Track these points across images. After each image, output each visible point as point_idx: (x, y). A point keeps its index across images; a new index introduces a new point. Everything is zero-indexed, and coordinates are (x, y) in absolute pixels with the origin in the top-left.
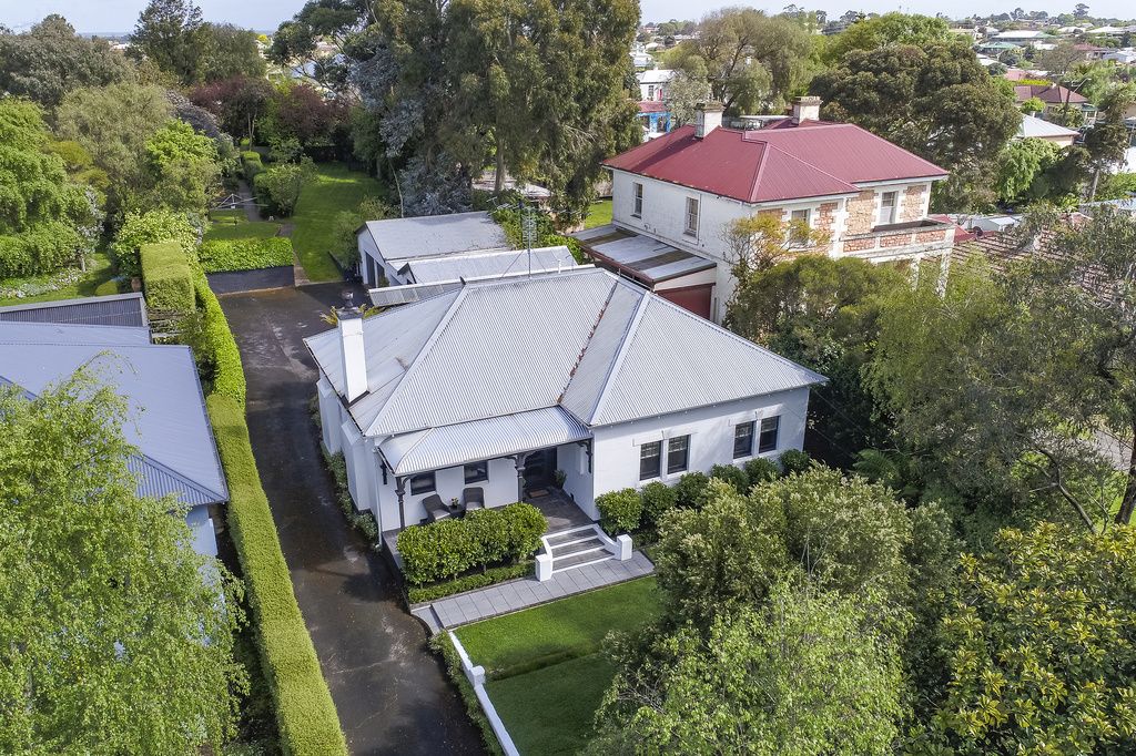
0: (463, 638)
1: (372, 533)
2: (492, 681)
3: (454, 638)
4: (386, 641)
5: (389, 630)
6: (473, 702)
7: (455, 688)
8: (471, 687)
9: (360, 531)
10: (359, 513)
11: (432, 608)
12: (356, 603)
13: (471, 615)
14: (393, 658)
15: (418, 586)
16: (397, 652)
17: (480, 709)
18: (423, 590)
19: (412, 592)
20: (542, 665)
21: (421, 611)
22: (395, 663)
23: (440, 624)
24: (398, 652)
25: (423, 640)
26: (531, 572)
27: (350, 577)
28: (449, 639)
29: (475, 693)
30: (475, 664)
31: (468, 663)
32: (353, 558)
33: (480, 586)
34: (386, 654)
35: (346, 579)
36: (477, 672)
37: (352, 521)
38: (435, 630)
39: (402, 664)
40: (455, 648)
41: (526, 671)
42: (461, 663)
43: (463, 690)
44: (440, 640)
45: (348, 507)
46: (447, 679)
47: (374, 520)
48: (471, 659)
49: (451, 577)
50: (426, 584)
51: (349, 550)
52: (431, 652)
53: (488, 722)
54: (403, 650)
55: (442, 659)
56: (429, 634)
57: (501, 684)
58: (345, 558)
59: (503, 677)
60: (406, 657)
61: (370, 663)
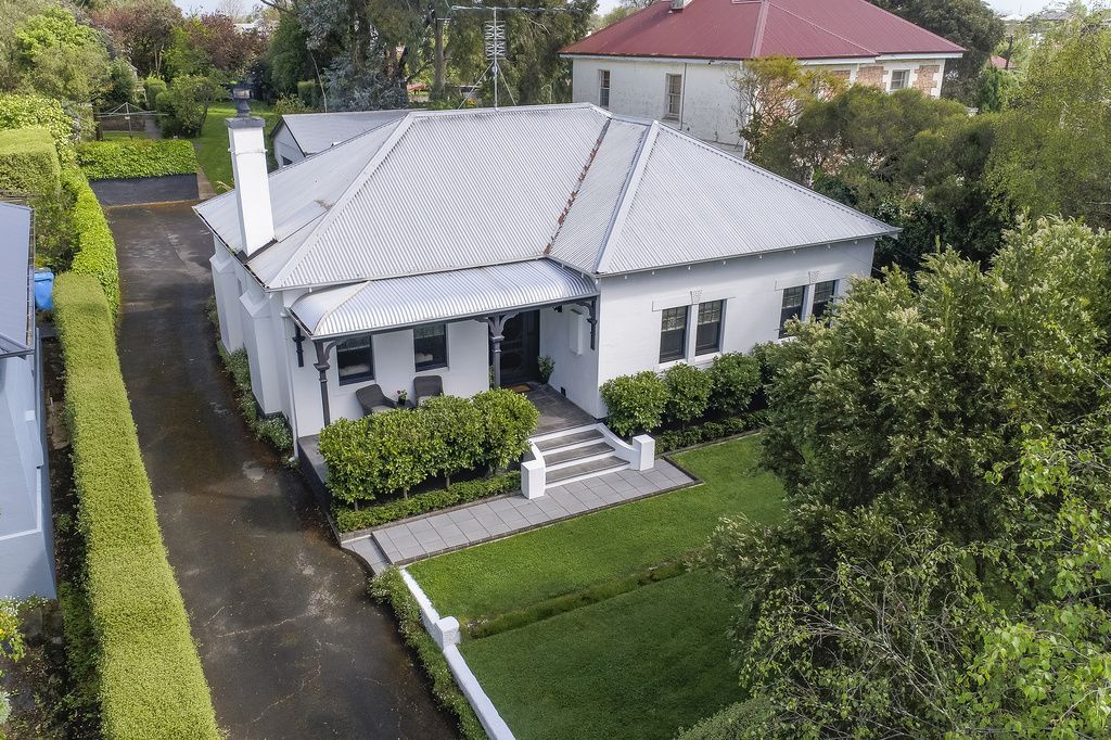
0: (422, 577)
1: (283, 442)
2: (470, 640)
3: (408, 579)
4: (303, 586)
5: (308, 571)
6: (440, 674)
7: (413, 652)
8: (438, 650)
9: (268, 441)
10: (266, 418)
11: (373, 538)
12: (259, 535)
13: (432, 545)
14: (313, 611)
15: (351, 507)
16: (320, 602)
17: (454, 683)
18: (359, 513)
19: (343, 515)
20: (547, 614)
21: (356, 543)
22: (317, 618)
23: (386, 559)
24: (322, 601)
25: (359, 584)
26: (515, 487)
27: (251, 500)
28: (399, 579)
29: (444, 659)
30: (443, 615)
31: (431, 614)
32: (255, 476)
33: (444, 506)
34: (303, 605)
35: (245, 503)
36: (448, 627)
37: (256, 430)
38: (379, 568)
39: (329, 620)
40: (409, 592)
41: (521, 623)
42: (420, 613)
43: (426, 655)
44: (386, 580)
45: (251, 413)
46: (401, 638)
47: (287, 425)
48: (437, 607)
49: (399, 493)
50: (363, 504)
51: (250, 467)
52: (372, 600)
53: (469, 703)
54: (329, 598)
55: (390, 610)
56: (370, 573)
57: (486, 643)
58: (245, 476)
59: (489, 632)
60: (335, 610)
61: (279, 620)
